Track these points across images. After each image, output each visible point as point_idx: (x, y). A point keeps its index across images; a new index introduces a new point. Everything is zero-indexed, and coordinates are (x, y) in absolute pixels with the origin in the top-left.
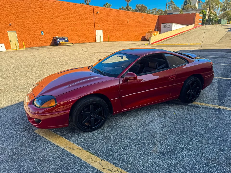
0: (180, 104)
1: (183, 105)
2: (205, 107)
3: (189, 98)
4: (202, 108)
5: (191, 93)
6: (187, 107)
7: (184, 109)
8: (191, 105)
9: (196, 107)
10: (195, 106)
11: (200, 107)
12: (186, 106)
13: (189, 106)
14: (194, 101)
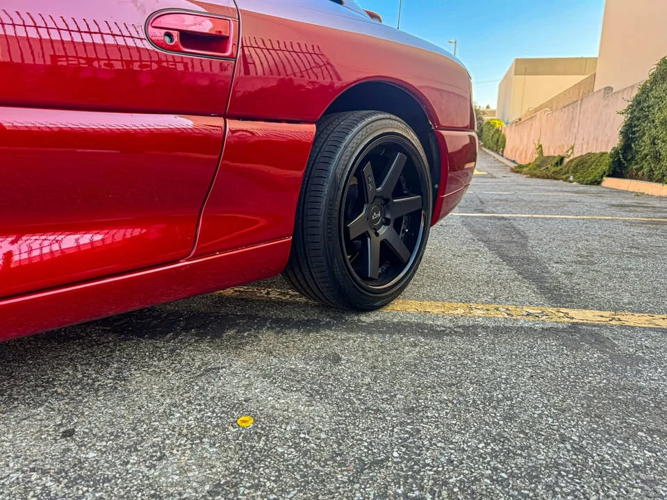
0: (309, 326)
1: (328, 326)
2: (485, 328)
3: (363, 273)
4: (470, 331)
5: (377, 235)
6: (355, 339)
7: (337, 360)
8: (384, 323)
9: (422, 334)
10: (411, 325)
11: (452, 332)
12: (350, 330)
13: (371, 333)
14: (397, 292)
